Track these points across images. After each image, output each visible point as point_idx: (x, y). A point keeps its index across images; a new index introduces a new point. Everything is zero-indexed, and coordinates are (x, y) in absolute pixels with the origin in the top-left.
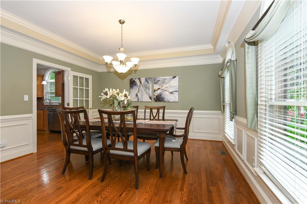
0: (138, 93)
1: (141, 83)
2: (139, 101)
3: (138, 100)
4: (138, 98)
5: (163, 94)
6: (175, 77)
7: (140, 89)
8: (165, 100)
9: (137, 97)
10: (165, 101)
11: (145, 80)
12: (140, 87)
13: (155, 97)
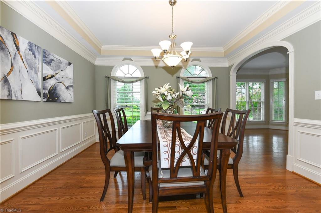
0: (8, 74)
1: (18, 48)
2: (14, 98)
3: (10, 95)
4: (10, 91)
5: (58, 88)
6: (70, 64)
7: (14, 65)
8: (61, 98)
9: (6, 86)
10: (60, 102)
11: (28, 47)
12: (14, 58)
13: (47, 92)
